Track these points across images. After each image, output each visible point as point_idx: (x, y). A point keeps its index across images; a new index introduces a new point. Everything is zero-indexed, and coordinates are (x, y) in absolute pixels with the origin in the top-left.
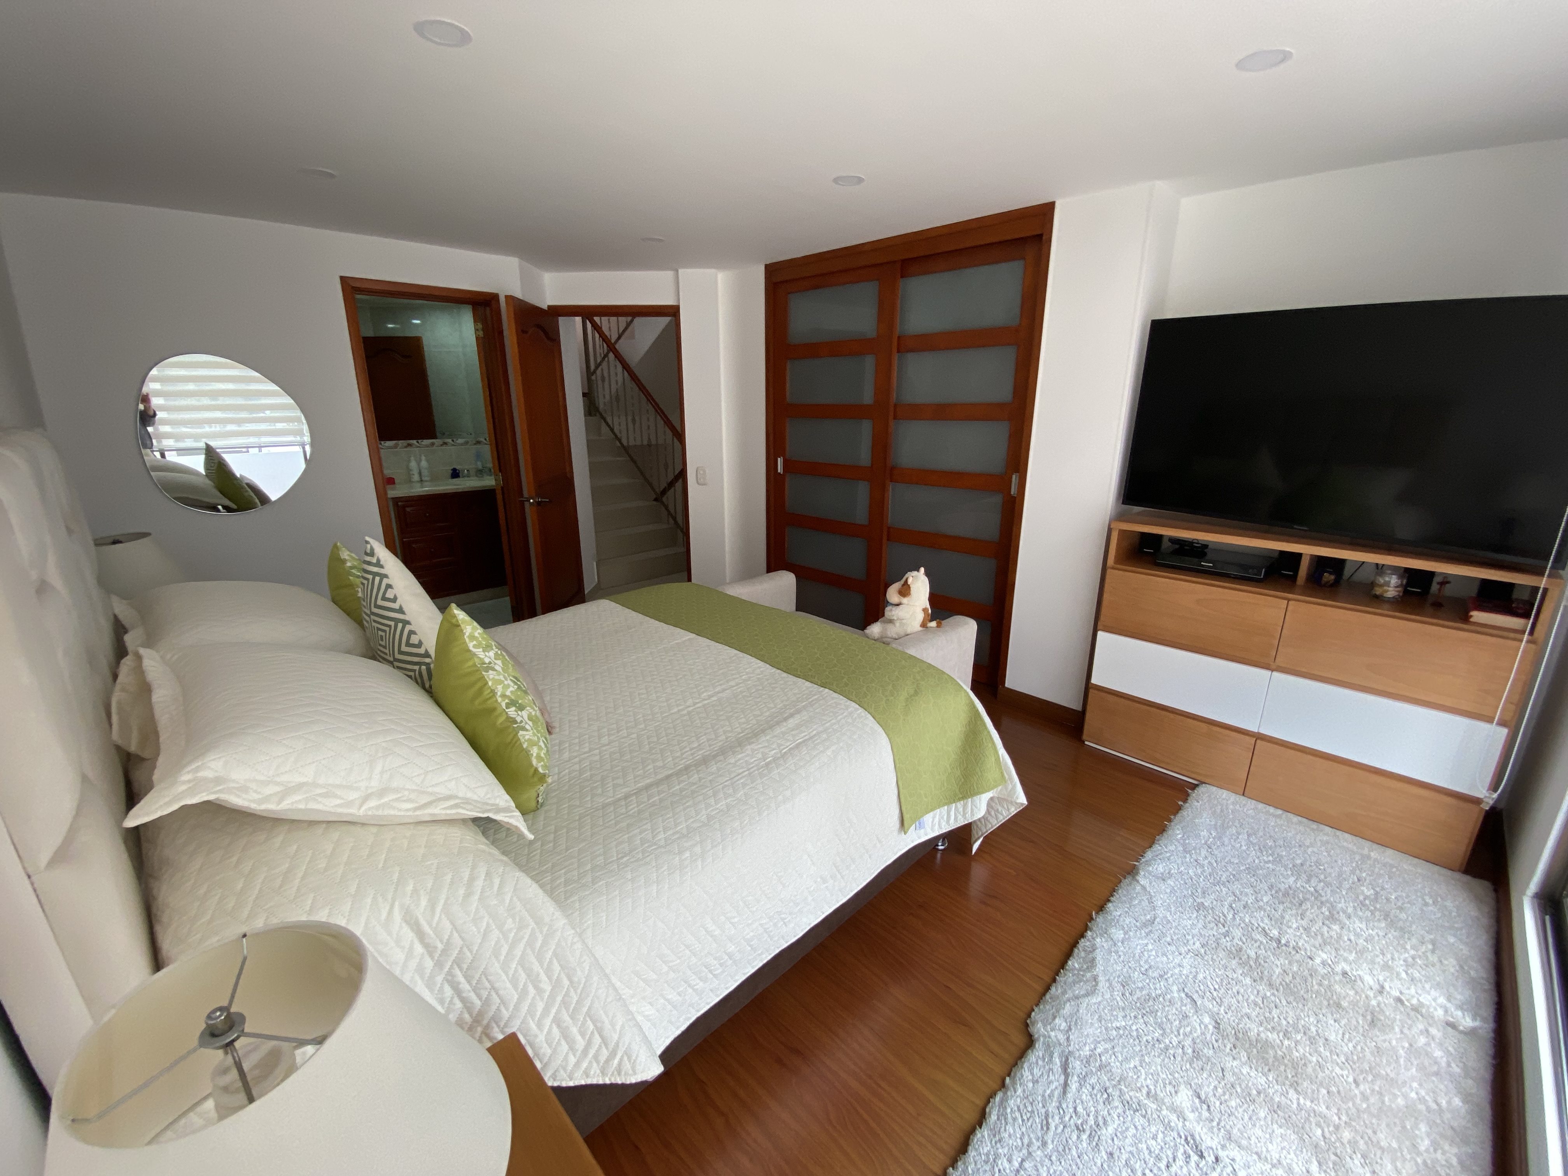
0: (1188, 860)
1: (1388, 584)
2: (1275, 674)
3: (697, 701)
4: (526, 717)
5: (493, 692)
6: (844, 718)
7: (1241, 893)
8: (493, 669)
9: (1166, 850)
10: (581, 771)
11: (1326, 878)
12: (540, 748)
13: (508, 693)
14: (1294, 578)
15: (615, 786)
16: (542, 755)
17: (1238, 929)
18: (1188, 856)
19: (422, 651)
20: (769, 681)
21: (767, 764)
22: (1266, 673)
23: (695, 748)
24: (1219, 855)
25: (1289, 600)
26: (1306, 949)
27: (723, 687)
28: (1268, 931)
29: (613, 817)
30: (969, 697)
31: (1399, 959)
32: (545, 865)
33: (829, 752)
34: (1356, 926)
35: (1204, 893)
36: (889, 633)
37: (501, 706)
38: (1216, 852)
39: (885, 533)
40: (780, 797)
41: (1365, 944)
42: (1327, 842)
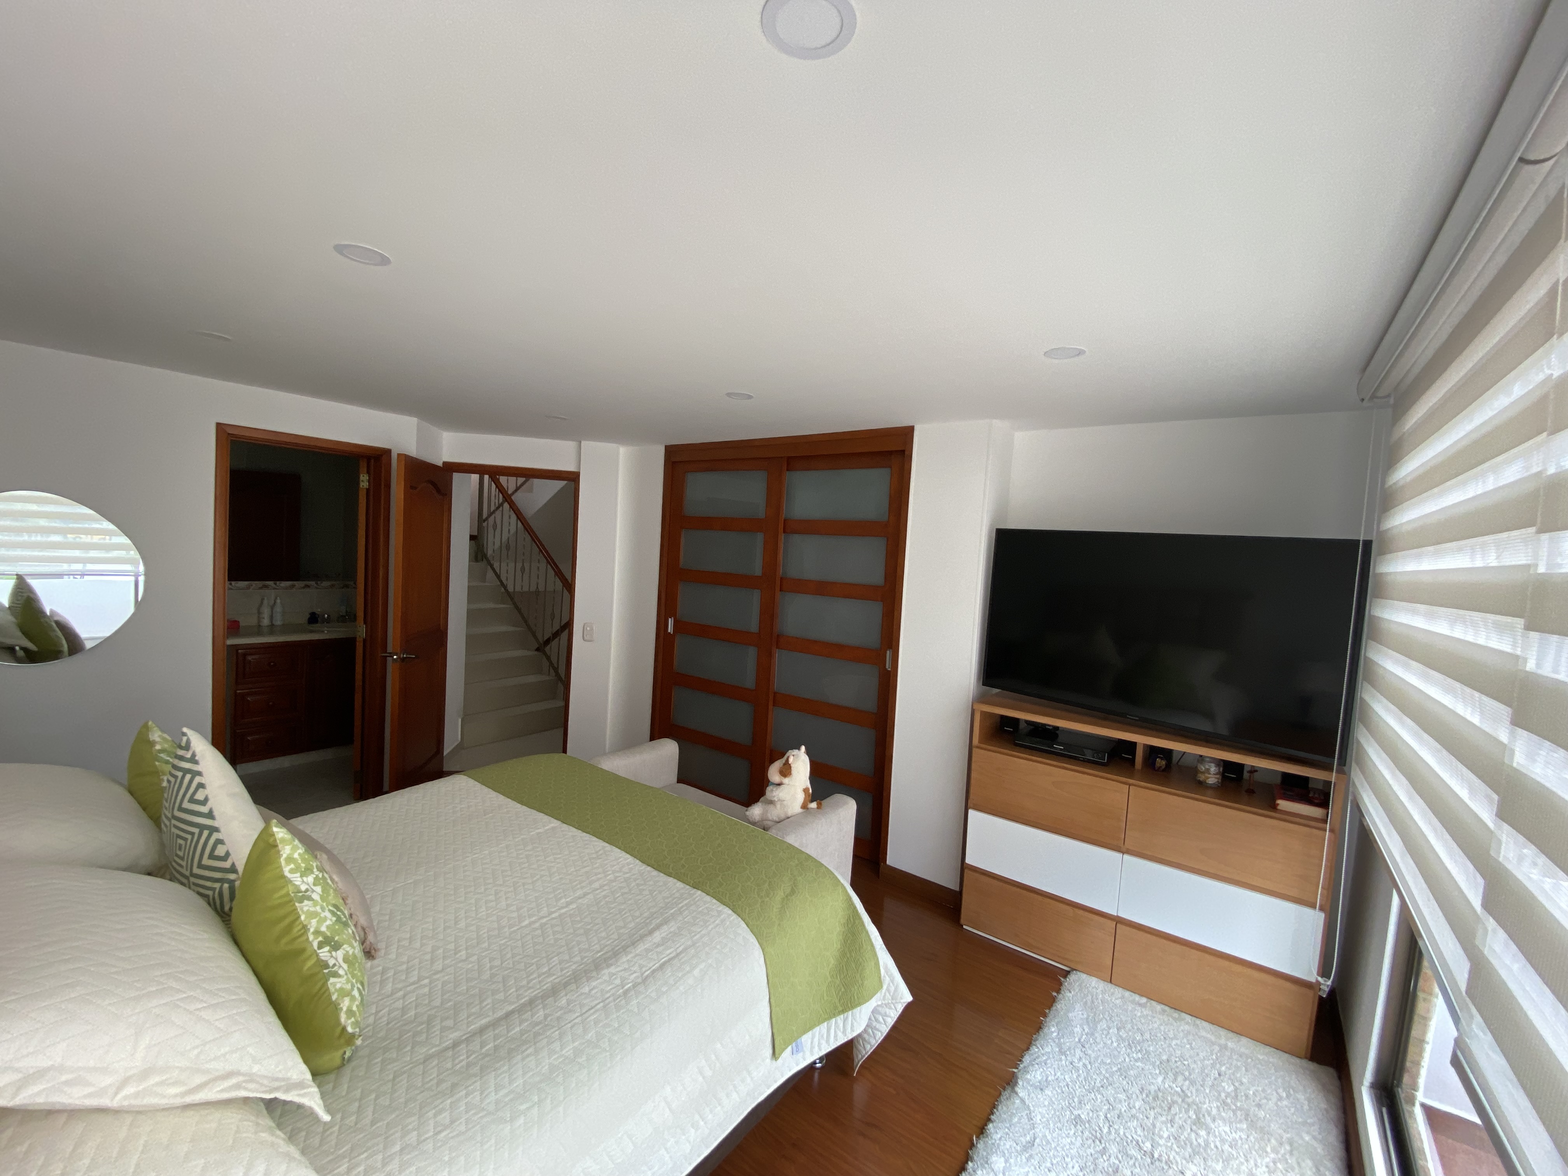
0: (1064, 1062)
1: (1208, 771)
2: (1126, 857)
3: (553, 910)
4: (340, 960)
5: (305, 928)
6: (715, 927)
7: (1115, 1099)
8: (309, 898)
9: (1042, 1052)
10: (404, 1010)
11: (1190, 1074)
12: (353, 999)
13: (323, 929)
14: (1132, 762)
15: (443, 1029)
16: (354, 1008)
17: (1114, 1144)
18: (1063, 1057)
19: (227, 865)
20: (637, 882)
21: (626, 993)
22: (1117, 856)
23: (544, 973)
24: (1093, 1055)
25: (1130, 785)
26: (1177, 1163)
27: (585, 890)
28: (1142, 1145)
29: (435, 1075)
30: (847, 891)
31: (1262, 1166)
32: (343, 1147)
33: (696, 972)
34: (1220, 1129)
35: (1080, 1103)
36: (769, 815)
37: (312, 945)
38: (1090, 1052)
39: (771, 698)
40: (638, 1034)
41: (1230, 1149)
42: (1189, 1033)
